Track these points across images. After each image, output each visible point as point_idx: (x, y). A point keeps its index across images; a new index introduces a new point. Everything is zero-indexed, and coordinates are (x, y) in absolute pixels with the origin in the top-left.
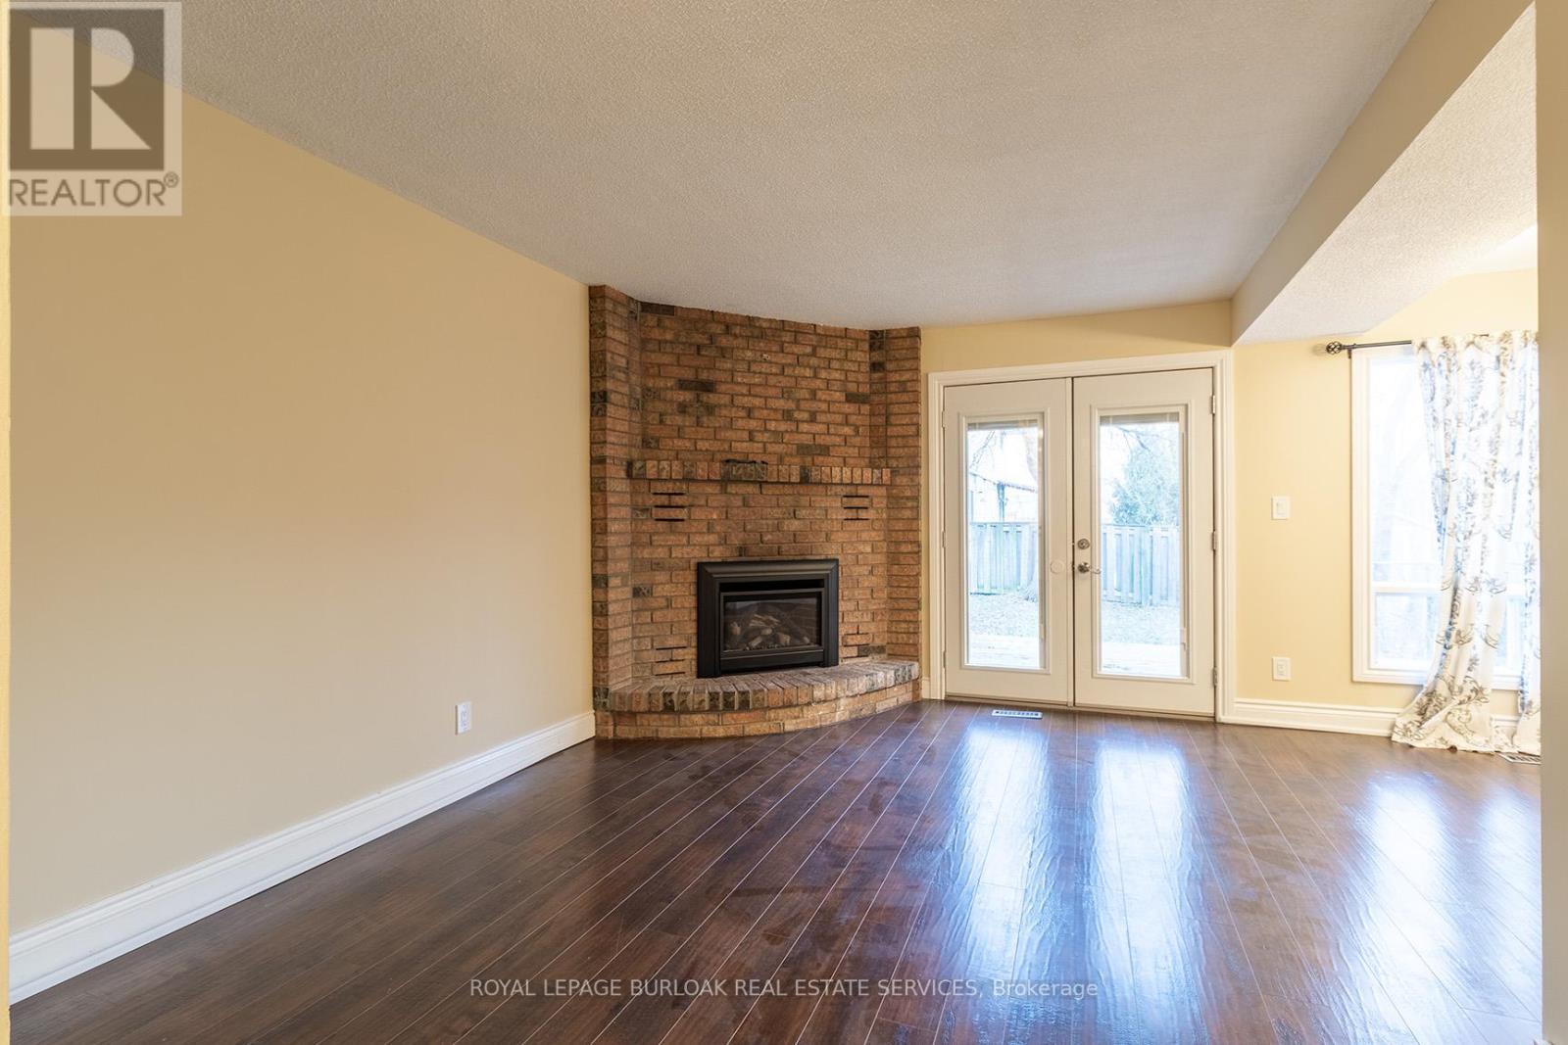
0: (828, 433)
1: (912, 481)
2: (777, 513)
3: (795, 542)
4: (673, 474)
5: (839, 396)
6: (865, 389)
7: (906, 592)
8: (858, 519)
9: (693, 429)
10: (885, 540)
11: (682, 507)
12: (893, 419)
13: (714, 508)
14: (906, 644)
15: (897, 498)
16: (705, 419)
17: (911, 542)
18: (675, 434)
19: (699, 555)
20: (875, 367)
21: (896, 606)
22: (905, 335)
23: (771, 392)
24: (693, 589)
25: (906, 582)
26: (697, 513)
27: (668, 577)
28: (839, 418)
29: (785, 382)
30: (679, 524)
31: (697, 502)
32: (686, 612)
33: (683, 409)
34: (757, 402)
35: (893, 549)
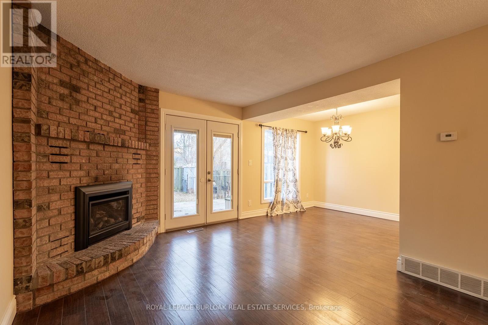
0: (125, 125)
1: (156, 149)
2: (110, 160)
3: (117, 174)
4: (66, 136)
5: (129, 109)
6: (137, 108)
7: (153, 193)
8: (137, 164)
9: (68, 111)
10: (145, 173)
11: (67, 155)
12: (148, 123)
13: (84, 156)
14: (153, 214)
15: (150, 156)
16: (74, 107)
17: (155, 173)
18: (58, 112)
19: (75, 182)
20: (141, 100)
21: (149, 199)
22: (154, 91)
23: (105, 100)
24: (73, 202)
25: (154, 189)
26: (75, 159)
27: (59, 197)
28: (129, 119)
29: (110, 97)
30: (65, 165)
31: (75, 153)
32: (69, 216)
33: (62, 98)
34: (99, 104)
35: (148, 176)
